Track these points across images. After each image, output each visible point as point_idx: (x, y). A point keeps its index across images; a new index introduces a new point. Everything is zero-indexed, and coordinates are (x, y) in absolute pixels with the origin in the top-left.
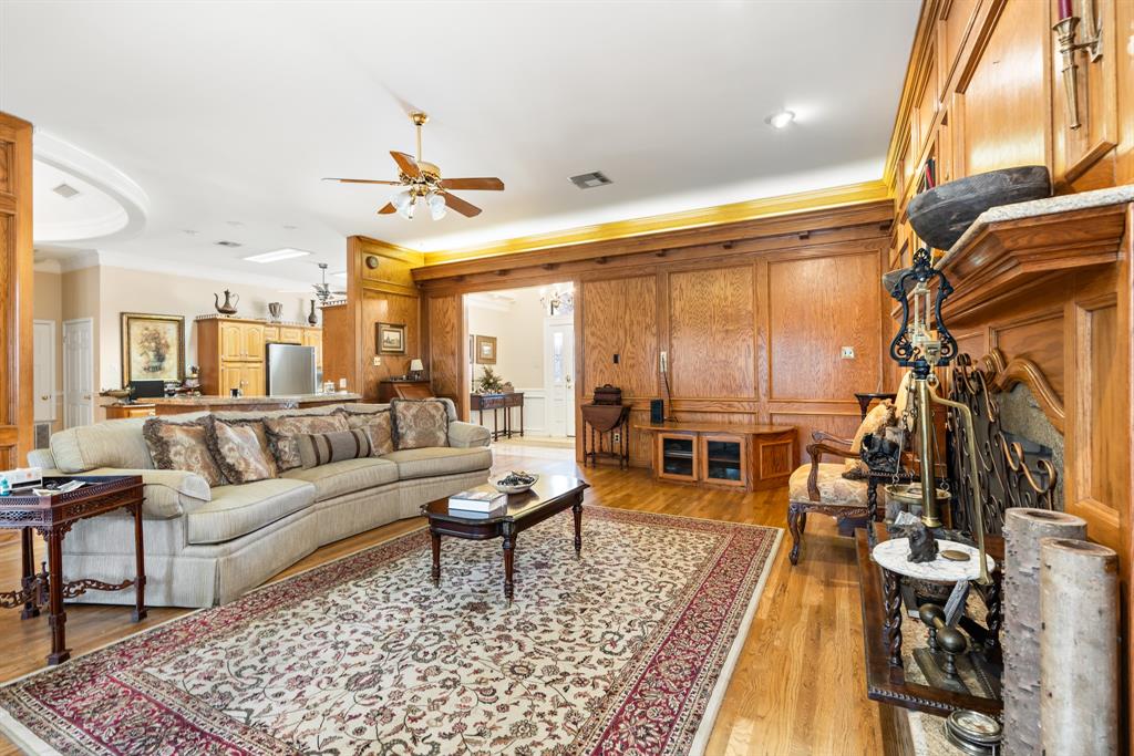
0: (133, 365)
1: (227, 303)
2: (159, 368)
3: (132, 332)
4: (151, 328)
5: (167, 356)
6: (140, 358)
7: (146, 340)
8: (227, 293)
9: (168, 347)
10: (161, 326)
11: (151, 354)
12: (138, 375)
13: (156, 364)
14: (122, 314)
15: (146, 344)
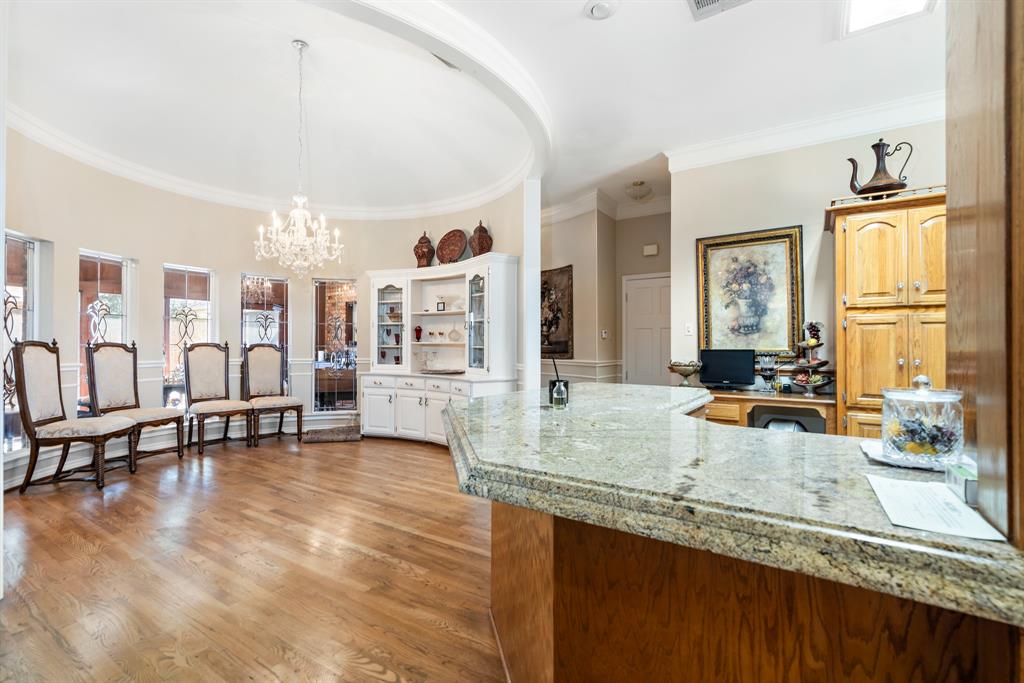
0: (715, 324)
1: (880, 169)
2: (753, 329)
3: (712, 269)
4: (742, 258)
5: (771, 306)
6: (725, 312)
7: (735, 279)
8: (879, 148)
9: (771, 287)
10: (758, 251)
11: (743, 304)
12: (721, 341)
13: (751, 321)
14: (698, 240)
15: (735, 287)
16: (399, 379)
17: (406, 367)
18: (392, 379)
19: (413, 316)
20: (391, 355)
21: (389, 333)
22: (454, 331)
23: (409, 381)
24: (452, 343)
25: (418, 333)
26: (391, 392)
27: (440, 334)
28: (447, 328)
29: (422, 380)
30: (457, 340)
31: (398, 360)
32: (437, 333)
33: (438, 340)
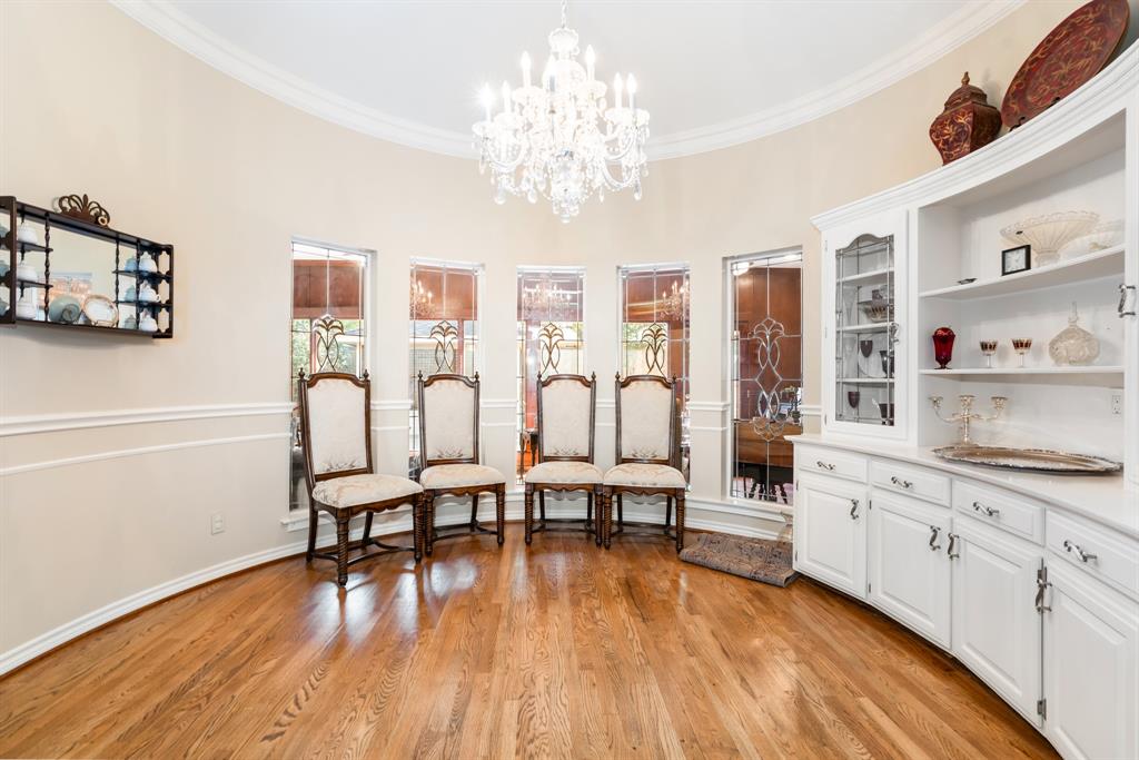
16: (877, 465)
17: (907, 435)
18: (862, 461)
19: (924, 300)
20: (871, 400)
21: (867, 349)
22: (1071, 332)
23: (904, 473)
24: (1065, 368)
25: (943, 345)
26: (859, 493)
27: (1018, 345)
28: (1044, 327)
29: (943, 480)
30: (1088, 361)
31: (887, 413)
32: (1005, 343)
33: (1015, 363)
